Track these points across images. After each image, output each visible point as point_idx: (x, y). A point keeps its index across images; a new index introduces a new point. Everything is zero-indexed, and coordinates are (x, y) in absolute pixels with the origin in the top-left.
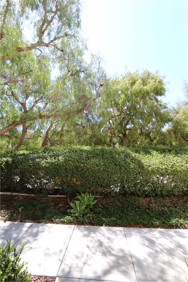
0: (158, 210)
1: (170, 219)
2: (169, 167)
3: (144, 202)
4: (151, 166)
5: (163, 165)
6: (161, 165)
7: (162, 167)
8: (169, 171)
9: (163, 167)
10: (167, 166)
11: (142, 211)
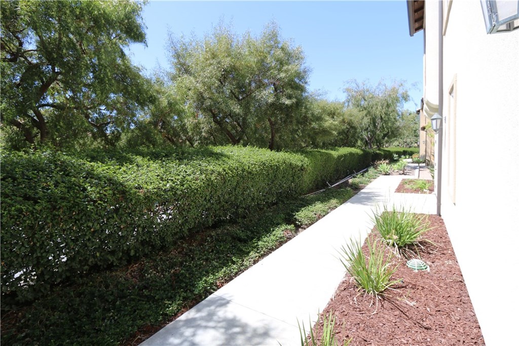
0: (166, 280)
1: (193, 286)
2: (176, 185)
3: (129, 275)
4: (142, 188)
5: (165, 183)
6: (161, 182)
7: (166, 186)
8: (179, 192)
9: (168, 185)
10: (174, 183)
11: (133, 300)
